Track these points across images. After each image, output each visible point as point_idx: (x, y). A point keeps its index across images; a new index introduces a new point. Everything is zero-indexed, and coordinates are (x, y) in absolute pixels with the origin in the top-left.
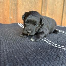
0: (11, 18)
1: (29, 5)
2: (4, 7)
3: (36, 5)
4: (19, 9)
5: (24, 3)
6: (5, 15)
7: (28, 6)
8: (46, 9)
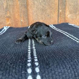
0: (22, 21)
1: (42, 3)
2: (14, 10)
3: (51, 3)
4: (30, 10)
5: (36, 2)
6: (16, 19)
7: (41, 5)
8: (64, 6)
